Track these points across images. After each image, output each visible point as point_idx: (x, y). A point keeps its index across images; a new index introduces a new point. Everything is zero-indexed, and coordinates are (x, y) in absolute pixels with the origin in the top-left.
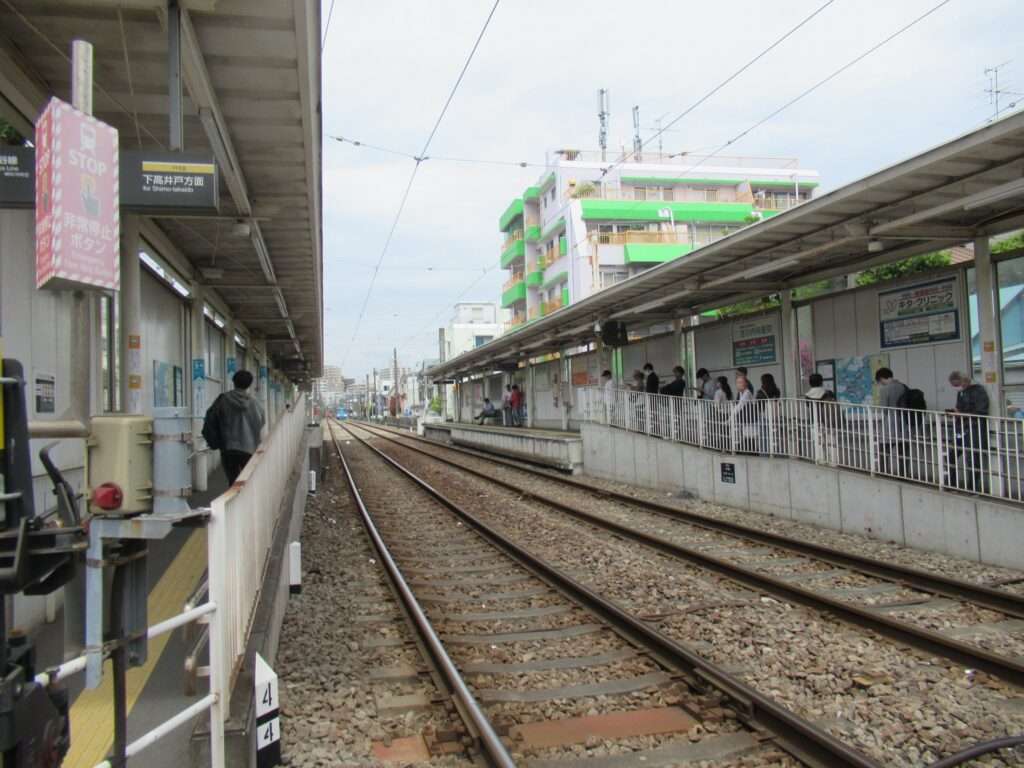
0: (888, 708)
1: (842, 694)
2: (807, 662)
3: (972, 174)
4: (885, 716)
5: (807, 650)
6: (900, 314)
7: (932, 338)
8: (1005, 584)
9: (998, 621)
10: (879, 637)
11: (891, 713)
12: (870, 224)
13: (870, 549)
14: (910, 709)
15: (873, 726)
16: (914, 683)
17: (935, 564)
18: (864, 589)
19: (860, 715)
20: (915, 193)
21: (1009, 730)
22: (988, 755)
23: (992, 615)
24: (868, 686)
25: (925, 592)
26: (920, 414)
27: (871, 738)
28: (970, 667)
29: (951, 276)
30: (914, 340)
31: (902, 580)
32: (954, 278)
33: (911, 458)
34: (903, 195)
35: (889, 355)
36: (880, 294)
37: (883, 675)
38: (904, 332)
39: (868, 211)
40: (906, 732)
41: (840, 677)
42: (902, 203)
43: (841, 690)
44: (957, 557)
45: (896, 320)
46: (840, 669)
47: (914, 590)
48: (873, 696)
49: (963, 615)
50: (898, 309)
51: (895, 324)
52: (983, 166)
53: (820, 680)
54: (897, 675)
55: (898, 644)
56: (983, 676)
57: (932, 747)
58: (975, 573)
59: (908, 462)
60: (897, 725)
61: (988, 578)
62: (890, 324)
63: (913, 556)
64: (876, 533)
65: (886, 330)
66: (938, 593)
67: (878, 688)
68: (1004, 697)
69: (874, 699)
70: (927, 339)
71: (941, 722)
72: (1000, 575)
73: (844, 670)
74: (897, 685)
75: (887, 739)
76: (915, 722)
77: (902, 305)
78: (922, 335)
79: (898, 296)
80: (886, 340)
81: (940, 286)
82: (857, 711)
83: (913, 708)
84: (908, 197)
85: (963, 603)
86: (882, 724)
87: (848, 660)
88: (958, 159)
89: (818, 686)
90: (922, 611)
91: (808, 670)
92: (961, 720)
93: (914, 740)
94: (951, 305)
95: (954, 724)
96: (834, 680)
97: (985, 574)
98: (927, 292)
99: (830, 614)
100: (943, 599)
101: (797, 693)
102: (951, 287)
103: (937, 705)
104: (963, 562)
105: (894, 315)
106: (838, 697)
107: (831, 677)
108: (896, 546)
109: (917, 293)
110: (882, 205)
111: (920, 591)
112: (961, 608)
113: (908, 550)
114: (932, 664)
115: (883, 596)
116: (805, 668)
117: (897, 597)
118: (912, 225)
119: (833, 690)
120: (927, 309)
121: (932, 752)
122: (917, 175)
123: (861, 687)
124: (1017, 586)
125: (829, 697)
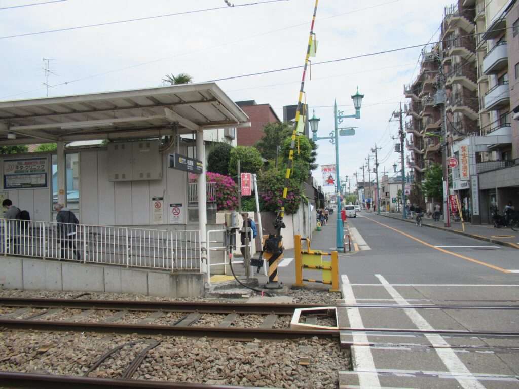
0: (58, 357)
1: (33, 360)
2: (7, 352)
3: (66, 113)
4: (58, 361)
5: (5, 346)
6: (16, 172)
7: (33, 186)
8: (77, 297)
9: (80, 313)
10: (36, 331)
11: (61, 359)
12: (9, 125)
13: (6, 294)
14: (69, 354)
15: (55, 366)
16: (65, 343)
17: (43, 295)
18: (12, 314)
19: (47, 364)
20: (36, 115)
21: (110, 348)
22: (108, 359)
23: (77, 311)
24: (46, 351)
25: (43, 308)
26: (26, 223)
27: (57, 371)
28: (82, 332)
29: (45, 157)
30: (23, 186)
31: (31, 305)
32: (45, 158)
33: (21, 245)
34: (31, 114)
35: (8, 193)
36: (5, 161)
37: (51, 345)
38: (18, 182)
39: (10, 118)
40: (71, 363)
41: (29, 353)
42: (29, 118)
43: (31, 358)
44: (51, 290)
45: (13, 175)
46: (27, 349)
47: (38, 308)
48: (49, 355)
49: (66, 313)
50: (15, 169)
51: (12, 177)
52: (70, 111)
53: (18, 357)
54: (55, 343)
55: (47, 331)
56: (88, 333)
57: (84, 364)
58: (63, 295)
59: (19, 246)
60: (66, 362)
61: (69, 297)
62: (9, 177)
63: (31, 293)
64: (6, 286)
65: (7, 180)
66: (50, 307)
67: (51, 351)
68: (100, 338)
69: (51, 356)
70: (30, 186)
71: (85, 354)
72: (74, 294)
73: (30, 349)
74: (59, 346)
75: (64, 369)
76: (73, 358)
77: (17, 168)
78: (28, 184)
79: (16, 163)
80: (7, 185)
81: (38, 161)
82: (44, 364)
83: (70, 353)
84: (32, 116)
85: (63, 309)
86: (58, 365)
87: (30, 344)
88: (62, 105)
89: (18, 360)
90: (47, 316)
91: (10, 355)
92: (92, 350)
93: (76, 365)
94: (43, 171)
95: (89, 353)
96: (25, 355)
97: (67, 295)
98: (31, 163)
99: (5, 327)
100: (53, 309)
101: (6, 368)
102: (44, 162)
103: (79, 349)
104: (55, 292)
105: (12, 172)
106: (31, 362)
107: (23, 354)
108: (19, 290)
109: (26, 163)
110: (17, 116)
111: (41, 308)
112: (63, 311)
113: (27, 291)
114: (67, 335)
115: (24, 314)
116: (8, 355)
117: (31, 314)
118: (33, 130)
119: (26, 359)
120: (31, 171)
121: (85, 367)
122: (41, 107)
123: (41, 353)
124: (82, 297)
125: (25, 364)
